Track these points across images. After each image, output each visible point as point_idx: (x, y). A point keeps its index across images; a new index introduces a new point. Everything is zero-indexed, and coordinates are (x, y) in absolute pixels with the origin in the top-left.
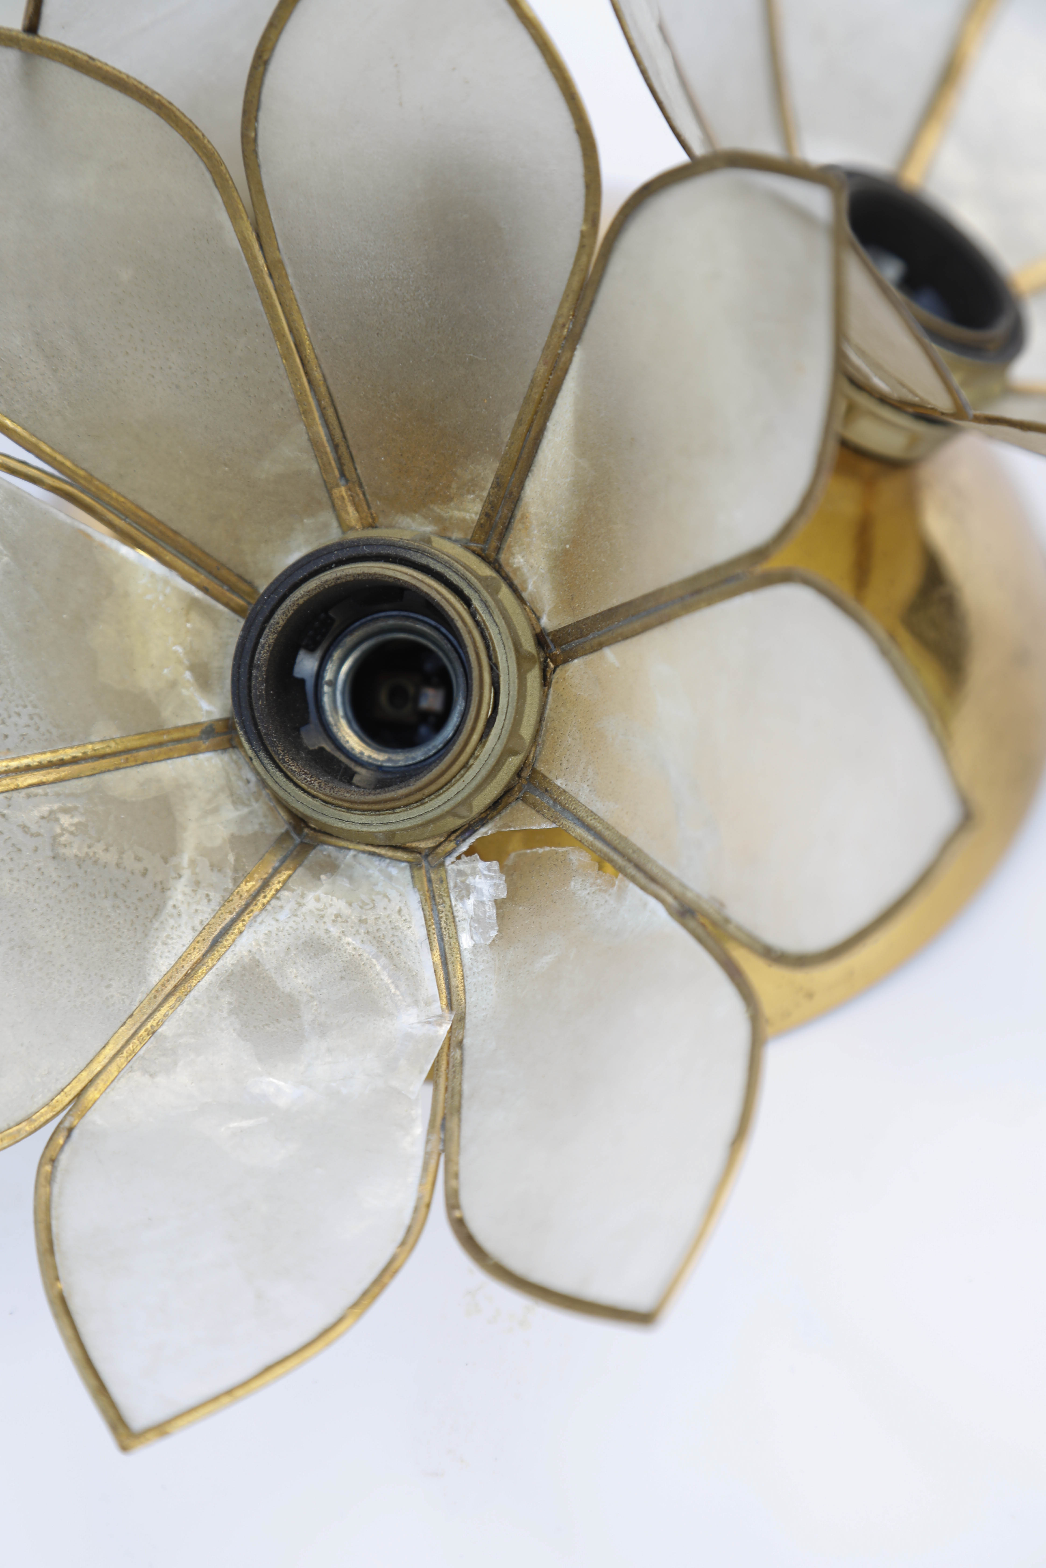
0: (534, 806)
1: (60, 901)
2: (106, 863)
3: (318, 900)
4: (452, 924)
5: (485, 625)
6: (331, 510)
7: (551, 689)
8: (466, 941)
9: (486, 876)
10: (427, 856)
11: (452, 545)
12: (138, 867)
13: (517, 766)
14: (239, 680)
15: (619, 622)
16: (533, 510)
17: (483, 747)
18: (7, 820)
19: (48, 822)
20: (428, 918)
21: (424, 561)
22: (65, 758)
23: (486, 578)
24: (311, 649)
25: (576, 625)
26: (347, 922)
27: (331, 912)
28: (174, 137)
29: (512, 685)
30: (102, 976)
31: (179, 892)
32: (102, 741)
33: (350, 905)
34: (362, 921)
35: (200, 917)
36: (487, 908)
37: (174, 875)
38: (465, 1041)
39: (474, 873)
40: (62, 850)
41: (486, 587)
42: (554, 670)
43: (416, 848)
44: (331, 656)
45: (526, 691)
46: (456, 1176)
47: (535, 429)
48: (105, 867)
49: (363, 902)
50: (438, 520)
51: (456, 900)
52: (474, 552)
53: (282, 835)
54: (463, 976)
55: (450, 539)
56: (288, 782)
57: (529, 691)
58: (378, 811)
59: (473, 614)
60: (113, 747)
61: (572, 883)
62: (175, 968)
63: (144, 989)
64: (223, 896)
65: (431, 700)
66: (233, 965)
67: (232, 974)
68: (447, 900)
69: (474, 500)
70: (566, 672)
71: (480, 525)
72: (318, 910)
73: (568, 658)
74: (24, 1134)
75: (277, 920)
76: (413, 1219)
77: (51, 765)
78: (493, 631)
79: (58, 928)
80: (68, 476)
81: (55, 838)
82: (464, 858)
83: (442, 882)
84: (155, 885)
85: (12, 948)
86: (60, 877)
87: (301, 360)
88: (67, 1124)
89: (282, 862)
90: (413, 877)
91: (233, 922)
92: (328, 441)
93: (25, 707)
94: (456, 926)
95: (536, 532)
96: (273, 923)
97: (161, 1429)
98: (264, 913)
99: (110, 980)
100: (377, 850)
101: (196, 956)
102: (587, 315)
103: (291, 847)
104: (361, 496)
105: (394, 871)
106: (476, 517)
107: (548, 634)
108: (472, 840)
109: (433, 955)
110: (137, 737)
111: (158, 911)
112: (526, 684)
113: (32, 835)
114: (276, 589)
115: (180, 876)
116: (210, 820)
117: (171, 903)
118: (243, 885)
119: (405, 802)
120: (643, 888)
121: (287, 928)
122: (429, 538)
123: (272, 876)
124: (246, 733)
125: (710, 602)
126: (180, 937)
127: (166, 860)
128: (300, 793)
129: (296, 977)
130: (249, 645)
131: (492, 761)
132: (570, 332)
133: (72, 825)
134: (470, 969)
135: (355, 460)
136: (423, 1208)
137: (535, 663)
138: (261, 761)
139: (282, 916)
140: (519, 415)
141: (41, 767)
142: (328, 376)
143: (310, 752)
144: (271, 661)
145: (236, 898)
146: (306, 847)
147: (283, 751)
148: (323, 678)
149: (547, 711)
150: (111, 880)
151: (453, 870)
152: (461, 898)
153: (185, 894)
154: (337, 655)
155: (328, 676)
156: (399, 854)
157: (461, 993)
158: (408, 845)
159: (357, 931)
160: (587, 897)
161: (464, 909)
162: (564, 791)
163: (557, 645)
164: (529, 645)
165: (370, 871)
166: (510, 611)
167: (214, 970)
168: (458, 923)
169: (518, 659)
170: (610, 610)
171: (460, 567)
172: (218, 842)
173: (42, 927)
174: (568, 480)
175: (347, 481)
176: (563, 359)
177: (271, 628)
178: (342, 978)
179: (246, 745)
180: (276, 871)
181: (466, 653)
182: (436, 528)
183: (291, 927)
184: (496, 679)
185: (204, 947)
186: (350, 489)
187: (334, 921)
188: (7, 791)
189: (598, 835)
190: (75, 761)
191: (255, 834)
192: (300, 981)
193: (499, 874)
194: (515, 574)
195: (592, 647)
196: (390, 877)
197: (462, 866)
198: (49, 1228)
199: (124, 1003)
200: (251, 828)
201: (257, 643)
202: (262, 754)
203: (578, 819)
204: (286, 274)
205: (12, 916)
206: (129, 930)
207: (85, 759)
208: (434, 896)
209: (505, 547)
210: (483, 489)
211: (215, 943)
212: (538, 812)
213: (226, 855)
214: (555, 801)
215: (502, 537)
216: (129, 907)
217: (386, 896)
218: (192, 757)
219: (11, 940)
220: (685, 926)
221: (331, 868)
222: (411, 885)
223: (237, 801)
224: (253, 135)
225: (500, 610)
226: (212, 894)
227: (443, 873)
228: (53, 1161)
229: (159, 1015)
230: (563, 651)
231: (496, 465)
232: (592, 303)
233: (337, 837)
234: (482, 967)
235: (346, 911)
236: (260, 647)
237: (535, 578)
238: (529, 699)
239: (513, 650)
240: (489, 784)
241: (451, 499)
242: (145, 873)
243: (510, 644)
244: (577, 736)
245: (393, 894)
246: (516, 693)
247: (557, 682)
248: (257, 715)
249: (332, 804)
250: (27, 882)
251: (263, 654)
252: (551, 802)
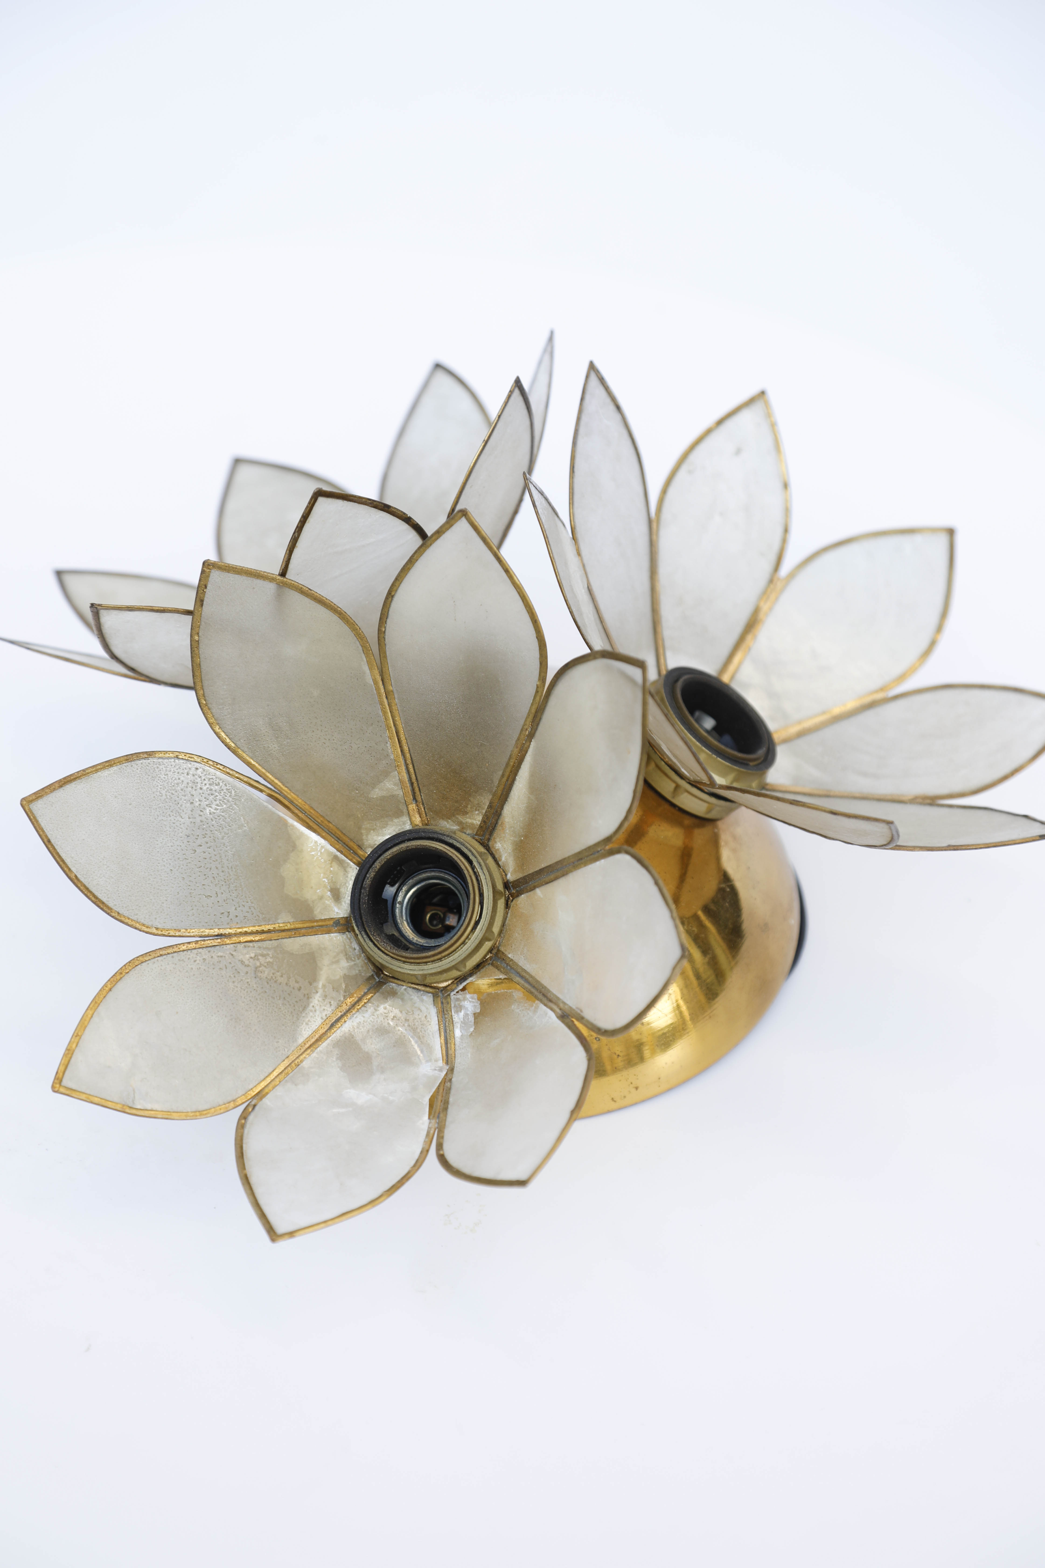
0: (497, 967)
1: (257, 999)
2: (281, 982)
3: (385, 1008)
4: (452, 1024)
5: (479, 874)
6: (407, 816)
7: (510, 910)
8: (458, 1033)
9: (470, 1002)
10: (442, 991)
11: (466, 836)
12: (297, 985)
13: (490, 947)
14: (354, 895)
15: (544, 875)
16: (507, 820)
17: (473, 934)
18: (234, 957)
19: (254, 960)
20: (440, 1021)
21: (451, 841)
22: (265, 929)
23: (481, 853)
24: (392, 885)
25: (524, 878)
26: (399, 1020)
27: (391, 1015)
28: (346, 628)
29: (489, 904)
30: (275, 1037)
31: (316, 1000)
32: (284, 923)
33: (401, 1012)
34: (407, 1020)
35: (326, 1012)
36: (469, 1017)
37: (314, 991)
38: (453, 1079)
39: (465, 999)
40: (259, 974)
41: (481, 856)
42: (512, 901)
43: (437, 987)
44: (402, 889)
45: (497, 909)
46: (443, 1137)
47: (510, 779)
48: (280, 984)
49: (408, 1011)
50: (460, 823)
51: (455, 1013)
52: (476, 840)
53: (370, 976)
54: (455, 1050)
55: (465, 833)
56: (375, 947)
57: (499, 909)
58: (419, 963)
59: (473, 868)
60: (289, 926)
61: (513, 1006)
62: (310, 1037)
63: (295, 1045)
64: (338, 1004)
65: (451, 920)
66: (340, 1036)
67: (339, 1041)
68: (449, 1012)
69: (478, 814)
70: (518, 901)
71: (481, 827)
72: (385, 1013)
73: (519, 894)
74: (231, 1107)
75: (364, 1017)
76: (420, 1157)
77: (257, 932)
78: (482, 877)
79: (255, 1012)
80: (279, 790)
81: (256, 968)
82: (460, 992)
83: (448, 1003)
84: (304, 995)
85: (231, 1020)
86: (258, 987)
87: (398, 740)
88: (253, 1103)
89: (369, 990)
90: (434, 1001)
91: (342, 1017)
92: (408, 781)
93: (248, 902)
94: (453, 1025)
95: (507, 831)
96: (362, 1018)
97: (291, 1234)
98: (358, 1013)
99: (279, 1039)
100: (417, 987)
101: (322, 1031)
102: (538, 725)
103: (374, 983)
104: (423, 809)
105: (424, 998)
106: (479, 823)
107: (511, 883)
108: (464, 984)
109: (440, 1039)
110: (301, 922)
111: (305, 1008)
112: (497, 906)
113: (245, 966)
114: (376, 852)
115: (317, 992)
116: (334, 966)
117: (312, 1005)
118: (348, 999)
119: (432, 959)
120: (545, 1005)
121: (369, 1021)
122: (455, 832)
123: (363, 996)
124: (356, 922)
125: (586, 864)
126: (315, 1022)
127: (311, 984)
128: (381, 953)
129: (371, 1044)
130: (361, 878)
131: (477, 942)
132: (530, 733)
133: (265, 963)
134: (459, 1046)
135: (421, 791)
136: (424, 1153)
137: (502, 896)
138: (362, 936)
139: (367, 1015)
140: (503, 772)
141: (252, 933)
142: (411, 749)
143: (386, 935)
144: (371, 886)
145: (344, 1005)
146: (380, 984)
147: (374, 930)
148: (397, 900)
149: (507, 921)
150: (283, 991)
151: (454, 998)
152: (457, 1012)
153: (319, 1001)
154: (404, 888)
155: (399, 899)
156: (428, 989)
157: (453, 1058)
158: (432, 985)
159: (404, 1025)
160: (520, 1012)
161: (458, 1018)
162: (512, 960)
163: (514, 888)
164: (500, 887)
165: (413, 997)
166: (492, 869)
167: (330, 1038)
168: (455, 1024)
169: (493, 892)
170: (540, 870)
171: (468, 845)
172: (338, 977)
173: (247, 1010)
174: (524, 806)
175: (416, 801)
176: (526, 746)
177: (372, 869)
178: (394, 1046)
179: (356, 928)
180: (366, 994)
181: (469, 890)
182: (459, 827)
183: (371, 1021)
184: (482, 901)
185: (326, 1028)
186: (417, 806)
187: (392, 1019)
188: (235, 943)
189: (527, 981)
190: (269, 931)
191: (356, 975)
192: (373, 1047)
193: (477, 1000)
194: (496, 852)
195: (531, 888)
196: (422, 1001)
197: (459, 996)
198: (242, 1147)
199: (285, 1050)
200: (354, 972)
201: (366, 876)
202: (363, 933)
203: (518, 973)
204: (394, 697)
205: (233, 1004)
206: (289, 1016)
207: (274, 931)
208: (444, 1011)
209: (492, 838)
210: (483, 809)
211: (332, 1026)
212: (498, 970)
213: (341, 984)
214: (507, 964)
215: (491, 834)
216: (290, 1005)
217: (419, 1009)
218: (328, 935)
219: (231, 1015)
220: (563, 1022)
221: (393, 994)
222: (433, 1005)
223: (348, 958)
224: (384, 630)
225: (486, 867)
226: (332, 1002)
227: (449, 999)
228: (245, 1118)
229: (302, 1057)
230: (517, 891)
231: (491, 797)
232: (540, 719)
233: (398, 979)
234: (464, 1045)
235: (399, 1014)
236: (366, 879)
237: (506, 855)
238: (498, 914)
239: (491, 887)
240: (475, 954)
241: (467, 813)
242: (299, 989)
243: (490, 884)
244: (520, 932)
245: (423, 1008)
246: (491, 908)
247: (513, 907)
248: (362, 912)
249: (396, 959)
250: (241, 988)
251: (368, 882)
252: (506, 965)
